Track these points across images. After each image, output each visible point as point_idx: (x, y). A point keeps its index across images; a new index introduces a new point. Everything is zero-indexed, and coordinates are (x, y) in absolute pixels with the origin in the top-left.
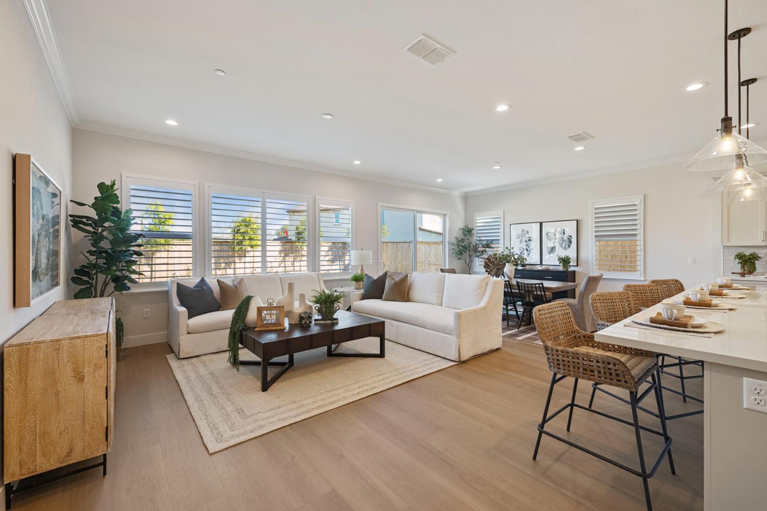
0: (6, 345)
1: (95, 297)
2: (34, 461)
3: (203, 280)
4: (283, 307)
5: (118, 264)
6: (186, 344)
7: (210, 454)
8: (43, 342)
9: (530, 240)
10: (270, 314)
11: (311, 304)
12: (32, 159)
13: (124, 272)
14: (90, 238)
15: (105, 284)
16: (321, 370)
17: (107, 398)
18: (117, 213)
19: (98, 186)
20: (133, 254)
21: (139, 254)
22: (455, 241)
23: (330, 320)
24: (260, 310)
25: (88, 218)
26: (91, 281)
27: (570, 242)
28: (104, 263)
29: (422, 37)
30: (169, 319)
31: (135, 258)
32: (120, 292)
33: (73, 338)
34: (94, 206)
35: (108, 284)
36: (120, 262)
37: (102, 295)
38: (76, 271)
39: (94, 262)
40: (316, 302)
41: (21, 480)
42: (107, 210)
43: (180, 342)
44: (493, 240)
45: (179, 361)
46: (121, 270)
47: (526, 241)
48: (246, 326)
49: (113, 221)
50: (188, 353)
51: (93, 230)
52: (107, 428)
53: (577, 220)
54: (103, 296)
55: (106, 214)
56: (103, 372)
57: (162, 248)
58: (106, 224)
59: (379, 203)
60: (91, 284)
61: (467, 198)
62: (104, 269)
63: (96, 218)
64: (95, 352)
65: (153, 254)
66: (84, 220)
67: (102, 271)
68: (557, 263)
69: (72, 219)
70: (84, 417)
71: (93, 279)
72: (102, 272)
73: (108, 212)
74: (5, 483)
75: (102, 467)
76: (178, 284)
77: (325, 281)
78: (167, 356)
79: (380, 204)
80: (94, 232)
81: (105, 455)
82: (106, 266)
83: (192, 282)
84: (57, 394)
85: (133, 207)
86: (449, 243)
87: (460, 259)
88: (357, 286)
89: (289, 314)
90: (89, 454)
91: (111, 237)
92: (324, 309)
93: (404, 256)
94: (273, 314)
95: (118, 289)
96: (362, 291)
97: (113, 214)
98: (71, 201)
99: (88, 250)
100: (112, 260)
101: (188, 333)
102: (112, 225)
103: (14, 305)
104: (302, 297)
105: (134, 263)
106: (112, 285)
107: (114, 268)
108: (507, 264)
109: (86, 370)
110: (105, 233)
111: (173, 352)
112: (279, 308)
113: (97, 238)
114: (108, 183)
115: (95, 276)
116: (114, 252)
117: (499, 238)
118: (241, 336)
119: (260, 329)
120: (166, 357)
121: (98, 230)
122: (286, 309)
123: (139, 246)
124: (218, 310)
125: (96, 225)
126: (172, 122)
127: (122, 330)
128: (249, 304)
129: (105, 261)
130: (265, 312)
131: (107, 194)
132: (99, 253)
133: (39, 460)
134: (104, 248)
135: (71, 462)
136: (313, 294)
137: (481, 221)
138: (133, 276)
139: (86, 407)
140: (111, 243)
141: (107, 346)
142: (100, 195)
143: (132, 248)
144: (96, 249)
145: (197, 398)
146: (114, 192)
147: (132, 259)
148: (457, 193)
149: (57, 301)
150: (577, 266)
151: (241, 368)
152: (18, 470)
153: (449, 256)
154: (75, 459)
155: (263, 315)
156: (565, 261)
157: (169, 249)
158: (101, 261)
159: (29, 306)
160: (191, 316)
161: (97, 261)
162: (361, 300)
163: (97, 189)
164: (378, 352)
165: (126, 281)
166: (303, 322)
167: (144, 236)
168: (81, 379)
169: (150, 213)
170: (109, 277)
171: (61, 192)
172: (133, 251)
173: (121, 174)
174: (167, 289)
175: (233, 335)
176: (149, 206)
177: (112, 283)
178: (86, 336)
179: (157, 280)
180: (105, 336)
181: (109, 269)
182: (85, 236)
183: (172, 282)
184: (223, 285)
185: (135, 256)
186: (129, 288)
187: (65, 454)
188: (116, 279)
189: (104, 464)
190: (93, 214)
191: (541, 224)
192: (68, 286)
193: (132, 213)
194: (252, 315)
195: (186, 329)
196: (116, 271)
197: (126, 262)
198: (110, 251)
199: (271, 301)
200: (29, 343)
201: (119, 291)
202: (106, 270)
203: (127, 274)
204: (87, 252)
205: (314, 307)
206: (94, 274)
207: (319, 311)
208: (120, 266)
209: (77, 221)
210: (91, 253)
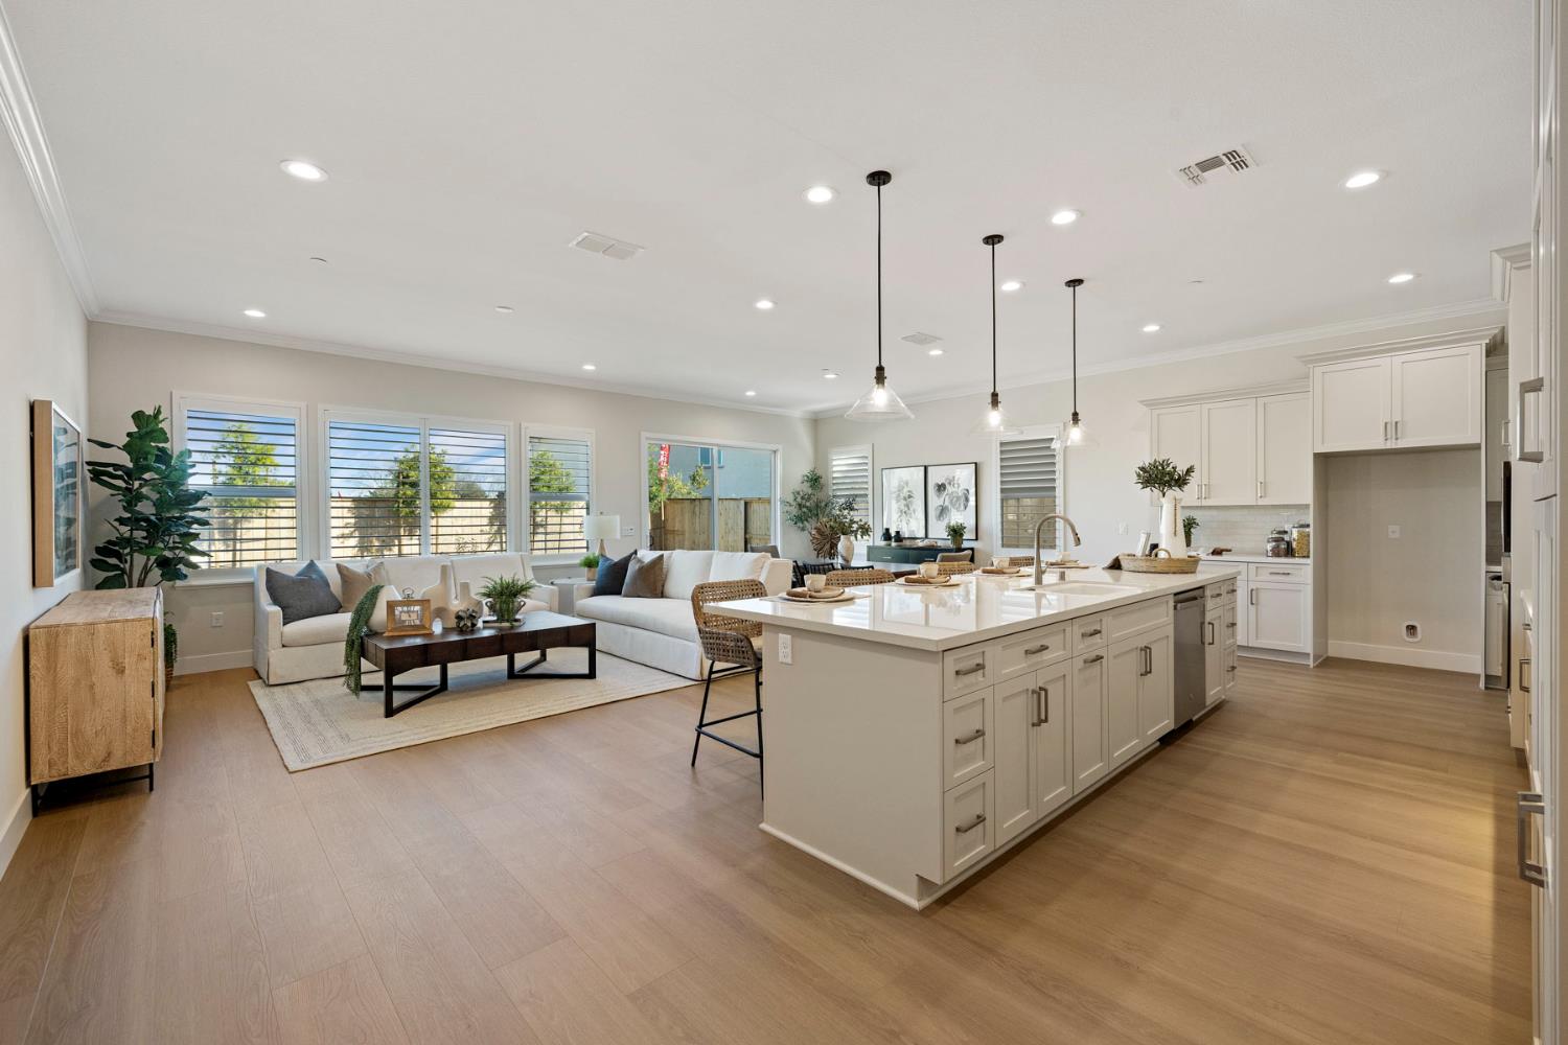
0: (32, 626)
1: (131, 587)
2: (66, 762)
3: (312, 565)
4: (428, 601)
5: (167, 538)
6: (279, 663)
7: (290, 773)
8: (75, 625)
9: (910, 497)
10: (408, 612)
11: (478, 598)
12: (54, 406)
13: (177, 552)
14: (121, 497)
15: (146, 571)
16: (486, 694)
17: (153, 696)
18: (164, 456)
19: (133, 416)
20: (193, 523)
21: (203, 523)
22: (790, 498)
23: (508, 621)
24: (391, 606)
25: (116, 467)
26: (122, 566)
27: (967, 500)
28: (144, 538)
29: (586, 234)
30: (254, 625)
31: (195, 528)
32: (171, 583)
33: (112, 622)
34: (127, 448)
35: (150, 570)
36: (170, 535)
37: (141, 584)
38: (99, 550)
39: (127, 535)
40: (488, 595)
41: (51, 783)
42: (147, 453)
43: (271, 660)
44: (857, 496)
45: (267, 690)
46: (172, 549)
47: (905, 499)
48: (371, 631)
49: (156, 470)
50: (282, 677)
51: (123, 485)
52: (154, 732)
53: (976, 464)
54: (142, 586)
55: (146, 459)
56: (148, 664)
57: (255, 513)
58: (147, 476)
59: (642, 433)
60: (123, 570)
61: (816, 422)
62: (143, 546)
63: (130, 465)
64: (137, 639)
65: (236, 523)
66: (110, 469)
67: (141, 548)
68: (945, 535)
69: (90, 468)
70: (124, 718)
71: (126, 562)
72: (140, 551)
73: (149, 456)
74: (33, 783)
75: (148, 780)
76: (269, 571)
77: (534, 568)
78: (250, 683)
79: (644, 434)
80: (126, 488)
81: (151, 765)
82: (146, 542)
83: (292, 567)
84: (92, 687)
85: (192, 446)
86: (782, 502)
87: (803, 529)
88: (590, 575)
89: (440, 613)
90: (131, 762)
91: (155, 496)
92: (498, 606)
93: (730, 526)
94: (413, 612)
95: (167, 577)
96: (593, 584)
97: (159, 459)
98: (89, 440)
99: (118, 517)
100: (158, 533)
101: (283, 646)
102: (156, 477)
103: (34, 584)
104: (465, 587)
105: (196, 536)
106: (156, 573)
107: (161, 545)
108: (842, 537)
109: (127, 660)
110: (144, 490)
111: (261, 678)
112: (424, 602)
113: (132, 498)
114: (150, 411)
115: (128, 558)
116: (160, 520)
117: (866, 492)
118: (362, 645)
119: (391, 634)
120: (248, 686)
121: (133, 485)
122: (433, 606)
123: (204, 509)
124: (337, 612)
125: (130, 477)
126: (255, 313)
127: (175, 642)
128: (376, 598)
129: (144, 534)
130: (400, 609)
131: (147, 428)
132: (135, 521)
133: (71, 761)
134: (142, 514)
135: (109, 769)
136: (483, 584)
137: (841, 464)
138: (194, 559)
139: (127, 704)
140: (154, 505)
141: (152, 633)
142: (136, 430)
143: (191, 514)
144: (129, 515)
145: (286, 726)
146: (160, 426)
147: (191, 531)
148: (797, 413)
149: (71, 591)
150: (977, 539)
151: (364, 694)
152: (47, 771)
153: (783, 524)
154: (113, 765)
155: (397, 613)
156: (956, 532)
157: (269, 515)
158: (139, 535)
159: (51, 585)
160: (287, 620)
161: (131, 533)
162: (592, 596)
163: (132, 421)
164: (586, 671)
165: (180, 566)
166: (462, 624)
167: (210, 495)
168: (121, 671)
169: (228, 445)
170: (153, 558)
171: (79, 433)
172: (192, 517)
173: (171, 393)
174: (251, 580)
175: (350, 644)
176: (226, 434)
177: (157, 569)
178: (127, 620)
179: (245, 565)
180: (151, 621)
181: (151, 546)
182: (112, 495)
183: (259, 567)
184: (345, 572)
185: (195, 526)
186: (186, 576)
187: (100, 759)
188: (164, 563)
189: (151, 777)
190: (125, 460)
191: (926, 468)
192: (85, 571)
193: (190, 456)
194: (380, 614)
195: (278, 639)
196: (164, 549)
197: (180, 535)
198: (153, 518)
199: (407, 592)
200: (58, 626)
201: (170, 581)
202: (144, 549)
203: (182, 554)
204: (116, 520)
205: (484, 602)
206: (127, 554)
207: (492, 608)
208: (171, 541)
209: (98, 472)
210: (121, 521)
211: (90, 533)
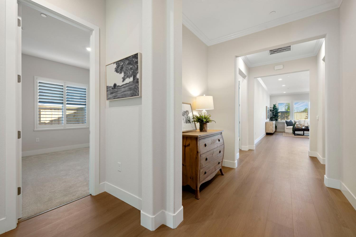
0: (266, 122)
1: (273, 121)
2: (268, 132)
3: (291, 120)
8: (269, 123)
17: (274, 129)
18: (276, 109)
24: (297, 124)
25: (272, 110)
28: (274, 117)
30: (284, 127)
34: (273, 108)
36: (276, 117)
43: (285, 131)
45: (285, 133)
48: (295, 127)
49: (275, 110)
71: (273, 119)
76: (286, 121)
89: (304, 126)
91: (275, 112)
98: (270, 108)
103: (266, 119)
106: (275, 120)
113: (273, 113)
114: (275, 104)
116: (276, 115)
131: (274, 106)
143: (278, 114)
146: (276, 106)
160: (287, 126)
165: (277, 120)
167: (280, 112)
173: (276, 102)
174: (284, 122)
175: (292, 129)
184: (295, 121)
185: (278, 116)
190: (273, 109)
192: (270, 119)
193: (278, 108)
195: (286, 128)
199: (299, 123)
209: (271, 110)
210: (272, 115)
211: (270, 116)
